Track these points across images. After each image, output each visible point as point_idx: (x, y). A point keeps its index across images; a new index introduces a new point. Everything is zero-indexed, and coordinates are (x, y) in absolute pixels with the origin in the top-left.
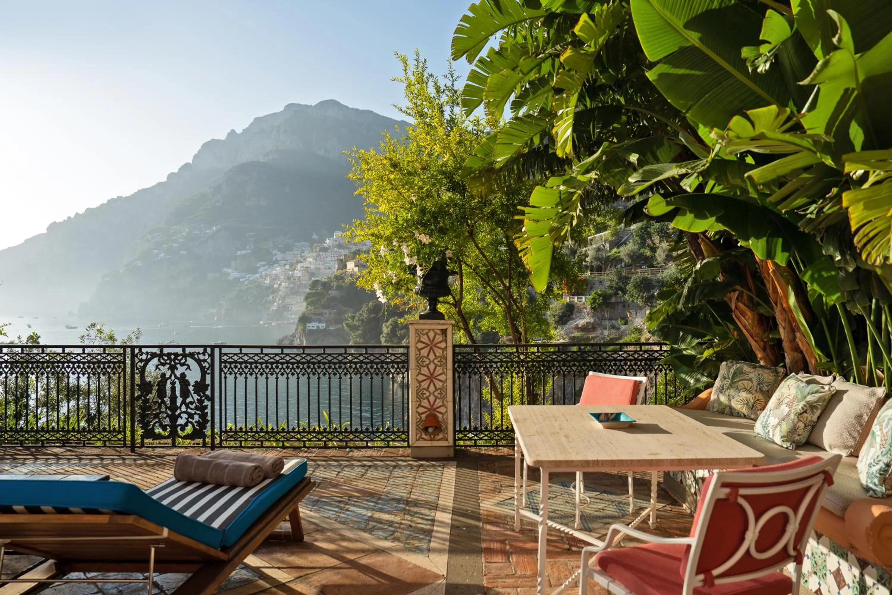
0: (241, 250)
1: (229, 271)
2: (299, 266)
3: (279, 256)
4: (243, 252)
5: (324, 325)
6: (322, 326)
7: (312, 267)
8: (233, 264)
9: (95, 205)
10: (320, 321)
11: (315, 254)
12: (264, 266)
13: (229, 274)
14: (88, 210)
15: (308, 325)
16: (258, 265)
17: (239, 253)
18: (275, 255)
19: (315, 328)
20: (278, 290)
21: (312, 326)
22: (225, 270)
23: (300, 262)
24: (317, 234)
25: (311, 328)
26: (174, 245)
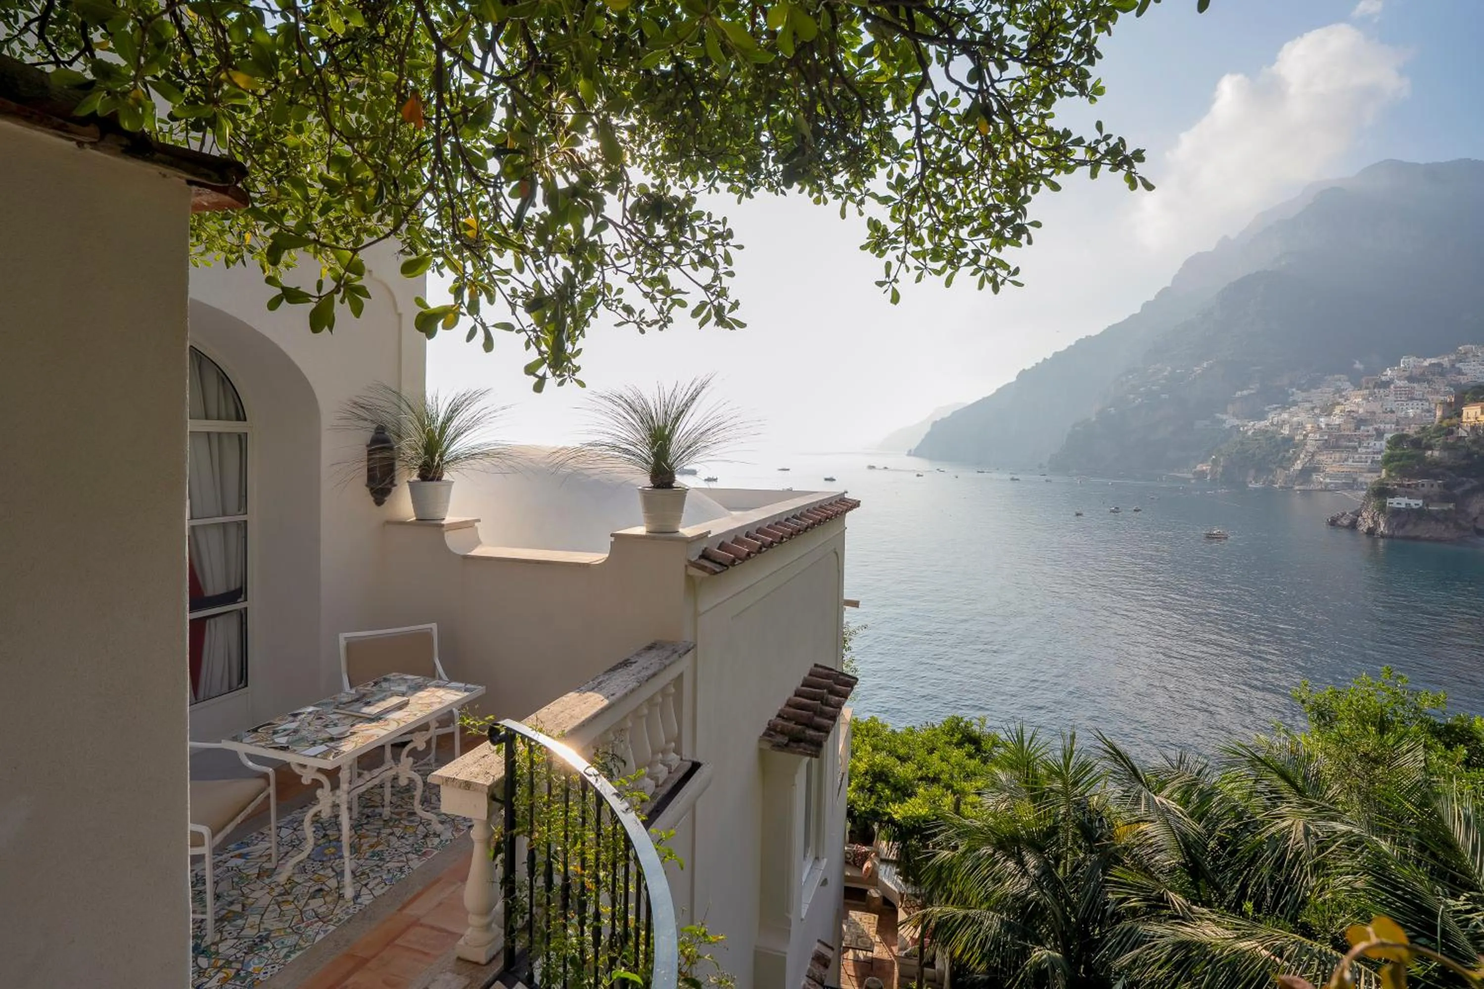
0: (1242, 390)
1: (1224, 417)
2: (1337, 410)
3: (1299, 396)
4: (1245, 393)
5: (1420, 502)
6: (1416, 503)
7: (1361, 411)
8: (1230, 408)
9: (1062, 348)
10: (1411, 496)
11: (1366, 392)
12: (1275, 409)
13: (1224, 422)
14: (1056, 354)
15: (1389, 500)
16: (1266, 409)
17: (1239, 394)
18: (1293, 394)
19: (1403, 506)
20: (1303, 443)
21: (1399, 502)
22: (1218, 415)
23: (1339, 404)
24: (1361, 362)
25: (1395, 505)
26: (1154, 388)
